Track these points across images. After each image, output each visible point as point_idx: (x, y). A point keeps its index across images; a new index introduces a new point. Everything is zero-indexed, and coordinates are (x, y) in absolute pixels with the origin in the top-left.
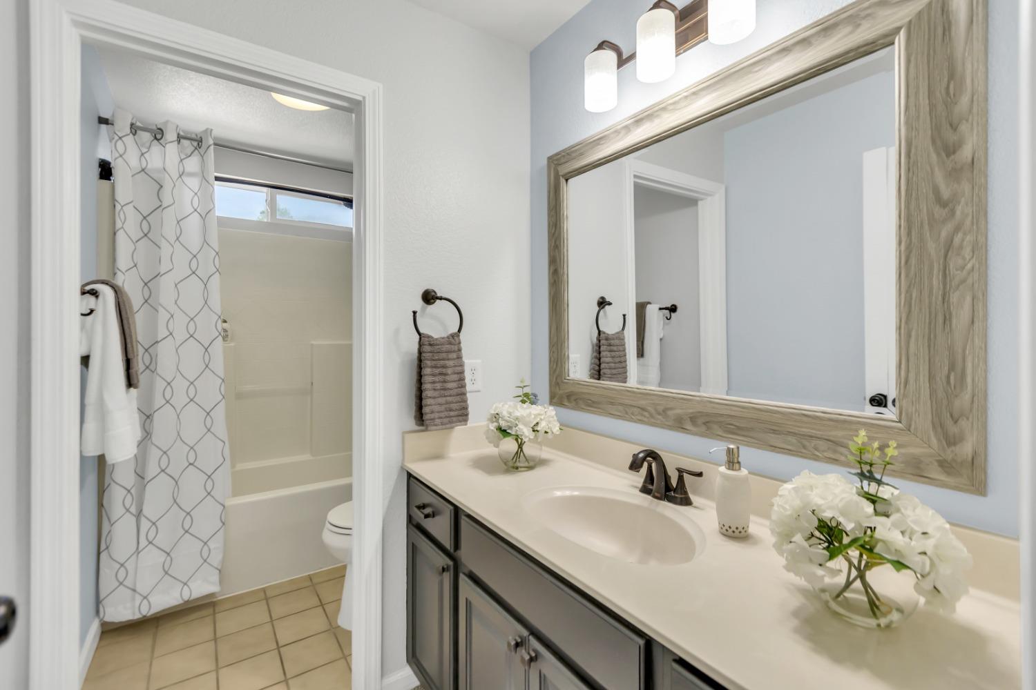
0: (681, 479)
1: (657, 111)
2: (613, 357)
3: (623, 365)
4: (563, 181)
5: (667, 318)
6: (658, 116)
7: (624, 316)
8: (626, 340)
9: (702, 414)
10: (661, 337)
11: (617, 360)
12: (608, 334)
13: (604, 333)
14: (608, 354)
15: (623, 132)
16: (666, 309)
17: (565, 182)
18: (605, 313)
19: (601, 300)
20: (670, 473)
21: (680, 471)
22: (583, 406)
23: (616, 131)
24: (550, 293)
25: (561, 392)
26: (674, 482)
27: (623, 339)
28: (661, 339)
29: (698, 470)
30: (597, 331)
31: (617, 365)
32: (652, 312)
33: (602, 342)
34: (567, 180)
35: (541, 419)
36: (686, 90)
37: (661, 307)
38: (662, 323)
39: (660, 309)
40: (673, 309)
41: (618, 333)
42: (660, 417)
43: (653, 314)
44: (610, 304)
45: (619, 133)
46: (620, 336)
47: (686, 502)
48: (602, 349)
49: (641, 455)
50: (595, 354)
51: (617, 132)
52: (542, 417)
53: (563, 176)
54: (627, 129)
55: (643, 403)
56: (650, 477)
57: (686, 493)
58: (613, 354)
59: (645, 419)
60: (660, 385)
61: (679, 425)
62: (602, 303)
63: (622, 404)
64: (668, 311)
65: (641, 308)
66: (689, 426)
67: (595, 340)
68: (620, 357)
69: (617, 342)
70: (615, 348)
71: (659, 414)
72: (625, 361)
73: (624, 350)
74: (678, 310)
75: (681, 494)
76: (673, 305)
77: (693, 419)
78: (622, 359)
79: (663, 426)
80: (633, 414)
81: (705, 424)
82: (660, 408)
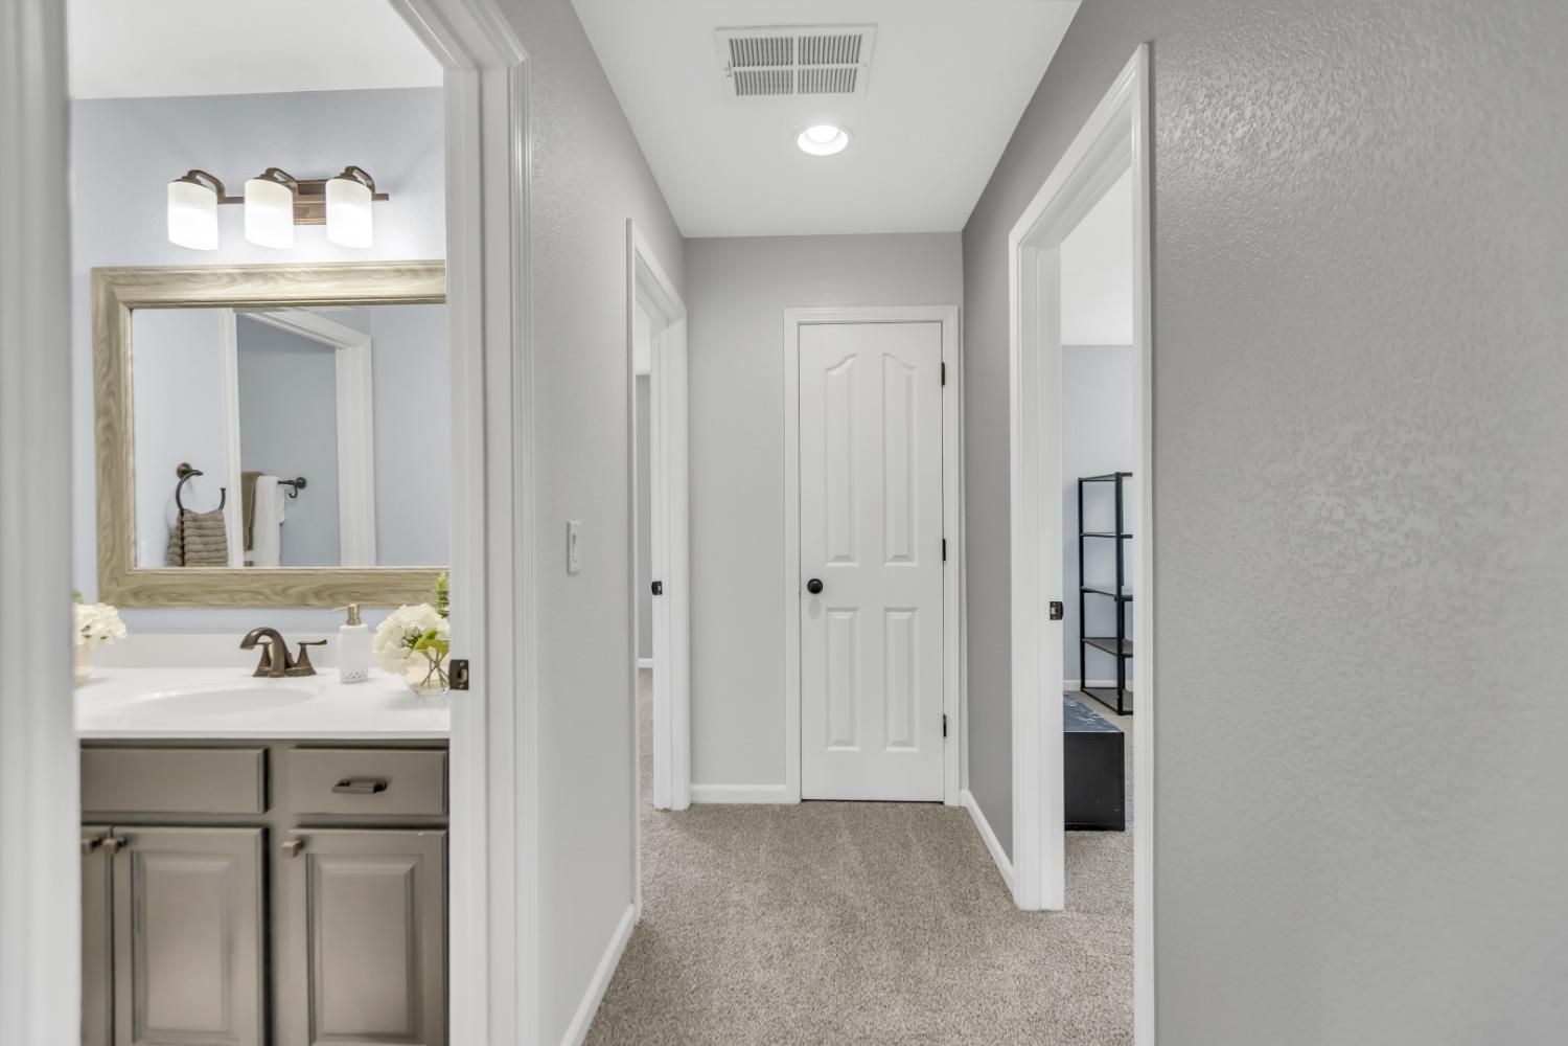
0: (303, 652)
1: (273, 273)
2: (205, 544)
3: (222, 553)
4: (124, 310)
5: (290, 495)
6: (272, 278)
7: (223, 490)
8: (226, 521)
9: (327, 587)
10: (282, 519)
11: (213, 547)
12: (197, 514)
13: (190, 512)
14: (198, 540)
15: (225, 280)
16: (289, 483)
17: (128, 311)
18: (190, 486)
19: (184, 468)
20: (290, 650)
21: (303, 645)
22: (164, 602)
23: (214, 275)
24: (98, 456)
25: (121, 589)
26: (295, 658)
27: (222, 520)
28: (281, 524)
29: (322, 640)
30: (177, 510)
31: (212, 554)
32: (267, 487)
33: (186, 524)
34: (131, 310)
35: (95, 621)
36: (308, 265)
37: (282, 480)
38: (283, 501)
39: (280, 483)
40: (300, 484)
41: (212, 512)
42: (279, 598)
43: (269, 490)
44: (199, 474)
45: (221, 278)
46: (217, 517)
47: (310, 672)
48: (186, 533)
49: (255, 633)
50: (174, 540)
51: (217, 276)
52: (97, 618)
53: (125, 303)
54: (232, 279)
55: (256, 586)
56: (266, 659)
57: (309, 664)
58: (205, 539)
59: (260, 603)
60: (281, 565)
61: (302, 602)
62: (185, 472)
63: (224, 592)
64: (291, 486)
65: (249, 481)
66: (313, 602)
67: (174, 522)
68: (217, 543)
69: (210, 523)
70: (209, 532)
71: (277, 594)
72: (226, 549)
73: (224, 535)
74: (308, 485)
75: (303, 665)
76: (299, 479)
77: (317, 594)
78: (220, 546)
79: (282, 606)
80: (242, 600)
81: (330, 596)
82: (279, 588)
